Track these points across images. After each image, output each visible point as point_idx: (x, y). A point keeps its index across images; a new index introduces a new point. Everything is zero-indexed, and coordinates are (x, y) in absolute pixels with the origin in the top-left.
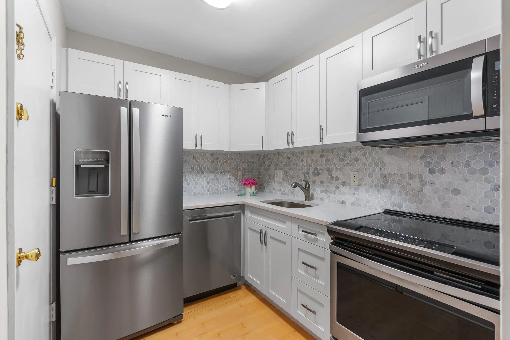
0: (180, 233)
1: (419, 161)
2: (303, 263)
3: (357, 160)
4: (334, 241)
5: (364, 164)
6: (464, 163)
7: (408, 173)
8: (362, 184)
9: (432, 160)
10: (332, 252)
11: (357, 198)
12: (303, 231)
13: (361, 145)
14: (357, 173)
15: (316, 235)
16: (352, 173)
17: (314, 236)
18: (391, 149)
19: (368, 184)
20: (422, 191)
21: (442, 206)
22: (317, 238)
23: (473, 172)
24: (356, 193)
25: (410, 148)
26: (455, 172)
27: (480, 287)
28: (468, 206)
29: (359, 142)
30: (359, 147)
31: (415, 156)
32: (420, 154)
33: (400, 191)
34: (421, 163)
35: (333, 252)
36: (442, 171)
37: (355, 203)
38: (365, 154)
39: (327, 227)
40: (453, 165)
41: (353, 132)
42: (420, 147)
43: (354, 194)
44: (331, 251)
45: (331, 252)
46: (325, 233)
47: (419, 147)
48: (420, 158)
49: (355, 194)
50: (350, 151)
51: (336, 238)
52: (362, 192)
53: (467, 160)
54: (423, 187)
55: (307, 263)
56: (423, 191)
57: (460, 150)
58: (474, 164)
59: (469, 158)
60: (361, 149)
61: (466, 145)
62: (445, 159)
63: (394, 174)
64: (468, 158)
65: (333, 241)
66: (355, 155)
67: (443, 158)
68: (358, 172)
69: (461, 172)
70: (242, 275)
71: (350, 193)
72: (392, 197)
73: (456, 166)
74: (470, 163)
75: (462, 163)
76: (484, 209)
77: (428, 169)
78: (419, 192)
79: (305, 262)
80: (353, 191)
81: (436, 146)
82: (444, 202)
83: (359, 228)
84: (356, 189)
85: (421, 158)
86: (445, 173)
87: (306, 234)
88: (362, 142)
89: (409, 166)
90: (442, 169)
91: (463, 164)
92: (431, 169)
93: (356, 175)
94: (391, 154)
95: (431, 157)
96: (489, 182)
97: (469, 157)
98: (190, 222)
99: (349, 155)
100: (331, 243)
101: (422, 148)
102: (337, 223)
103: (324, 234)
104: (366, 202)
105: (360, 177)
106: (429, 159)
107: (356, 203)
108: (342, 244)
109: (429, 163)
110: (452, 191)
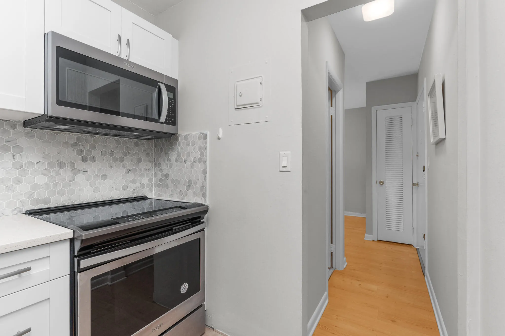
1: (71, 149)
6: (110, 152)
7: (58, 161)
9: (84, 148)
18: (32, 130)
20: (74, 179)
21: (93, 192)
23: (115, 160)
25: (61, 133)
26: (104, 160)
28: (112, 188)
31: (66, 143)
32: (72, 142)
33: (46, 184)
34: (73, 151)
36: (93, 159)
40: (102, 154)
42: (72, 134)
47: (71, 134)
48: (72, 145)
53: (111, 150)
54: (76, 176)
56: (75, 180)
57: (107, 142)
58: (116, 154)
59: (113, 149)
61: (111, 138)
62: (95, 148)
63: (37, 163)
64: (112, 148)
67: (94, 147)
69: (108, 160)
72: (34, 193)
73: (104, 155)
74: (113, 153)
75: (108, 152)
76: (122, 188)
77: (80, 157)
78: (70, 181)
81: (88, 135)
82: (95, 187)
85: (73, 145)
86: (96, 161)
89: (59, 154)
90: (94, 157)
91: (109, 153)
92: (83, 157)
94: (33, 136)
95: (83, 145)
96: (125, 167)
97: (113, 148)
101: (75, 135)
106: (81, 147)
109: (82, 151)
110: (101, 177)
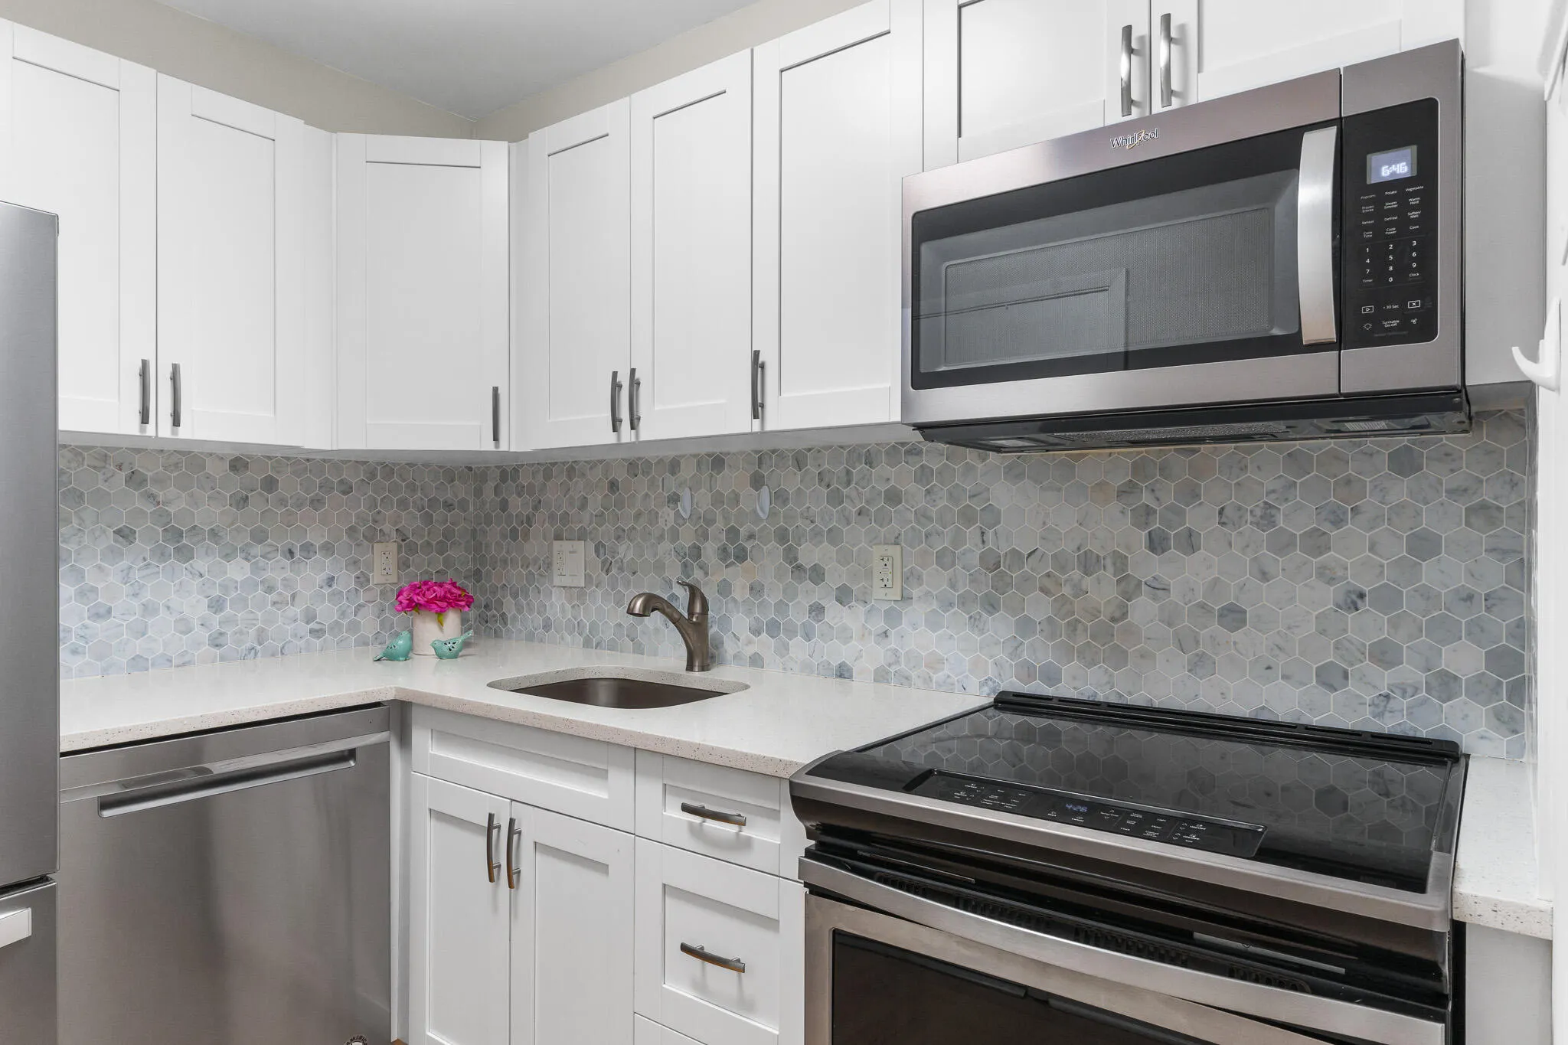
0: (43, 879)
1: (1114, 506)
2: (685, 948)
3: (893, 497)
4: (820, 845)
5: (923, 516)
6: (1258, 512)
7: (1079, 549)
8: (916, 593)
9: (1158, 499)
10: (811, 892)
11: (895, 652)
12: (686, 808)
13: (917, 436)
14: (894, 551)
15: (742, 823)
16: (878, 551)
17: (731, 829)
18: (1019, 457)
19: (935, 593)
20: (1125, 615)
21: (1189, 671)
22: (746, 832)
23: (1283, 545)
24: (892, 633)
25: (1086, 455)
26: (1230, 544)
27: (1342, 971)
28: (1269, 668)
29: (908, 425)
30: (903, 444)
31: (1101, 486)
32: (1119, 480)
33: (1050, 620)
34: (1122, 512)
35: (815, 891)
36: (1190, 543)
37: (888, 673)
38: (924, 475)
39: (791, 784)
40: (1224, 520)
41: (888, 385)
42: (1118, 453)
43: (885, 634)
44: (806, 885)
45: (807, 890)
46: (779, 811)
47: (1115, 453)
48: (1118, 492)
49: (887, 636)
50: (869, 463)
51: (826, 829)
52: (914, 626)
53: (1266, 503)
54: (1129, 603)
55: (702, 948)
56: (1127, 618)
57: (1246, 467)
58: (1285, 515)
59: (1274, 496)
60: (908, 452)
61: (1263, 446)
62: (1198, 496)
63: (1030, 555)
64: (1268, 494)
65: (813, 842)
66: (888, 479)
67: (1192, 494)
68: (898, 547)
69: (1247, 546)
70: (394, 1037)
71: (870, 633)
72: (1022, 643)
73: (1234, 525)
74: (1273, 512)
75: (1251, 512)
76: (1317, 676)
77: (1144, 534)
78: (1113, 620)
79: (694, 944)
80: (880, 625)
81: (1170, 450)
82: (1197, 655)
83: (916, 782)
84: (893, 617)
85: (1122, 493)
86: (1199, 549)
87: (697, 820)
88: (921, 427)
89: (1080, 524)
90: (1190, 536)
91: (1255, 516)
92: (1153, 535)
93: (890, 559)
94: (1020, 476)
95: (1153, 490)
96: (1331, 581)
97: (1274, 491)
98: (107, 813)
99: (863, 478)
100: (809, 853)
101: (1125, 455)
102: (831, 767)
103: (774, 815)
104: (932, 668)
105: (906, 567)
106: (1146, 498)
107: (892, 670)
108: (852, 854)
109: (1149, 511)
110: (1221, 616)
